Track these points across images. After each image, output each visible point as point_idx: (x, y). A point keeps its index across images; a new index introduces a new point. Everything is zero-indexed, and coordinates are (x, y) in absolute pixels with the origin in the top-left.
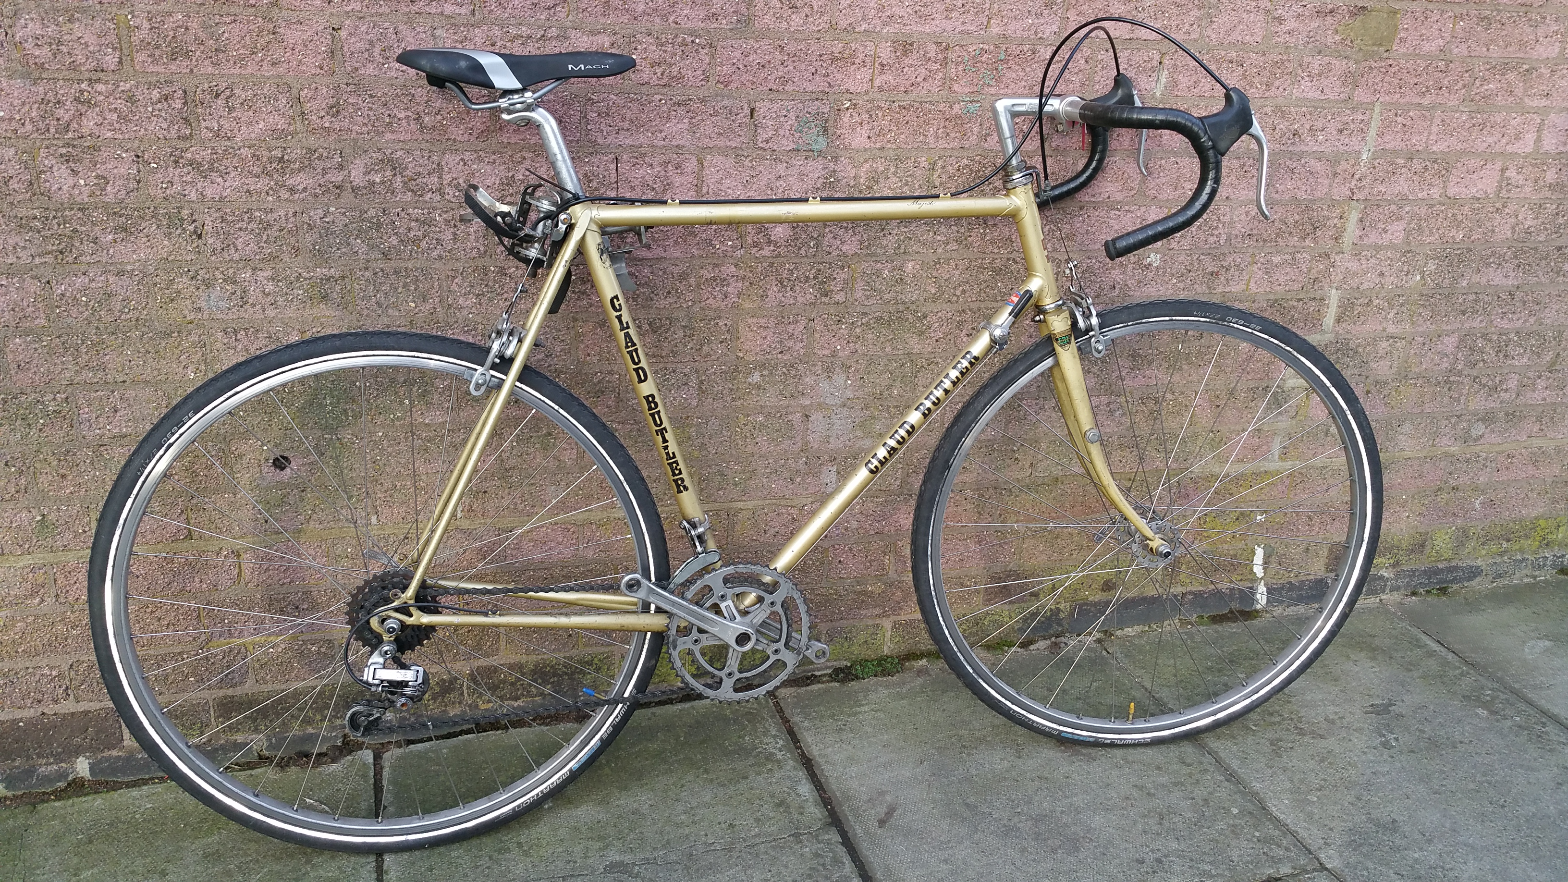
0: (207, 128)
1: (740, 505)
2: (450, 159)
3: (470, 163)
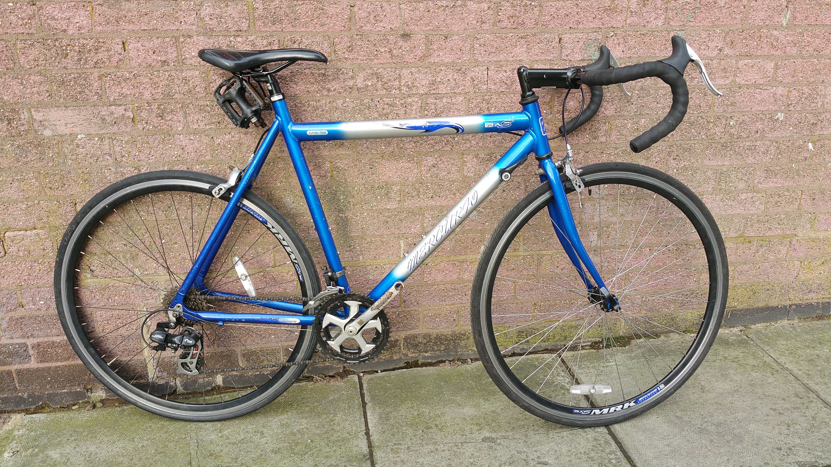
1: (544, 252)
2: (405, 72)
3: (414, 73)
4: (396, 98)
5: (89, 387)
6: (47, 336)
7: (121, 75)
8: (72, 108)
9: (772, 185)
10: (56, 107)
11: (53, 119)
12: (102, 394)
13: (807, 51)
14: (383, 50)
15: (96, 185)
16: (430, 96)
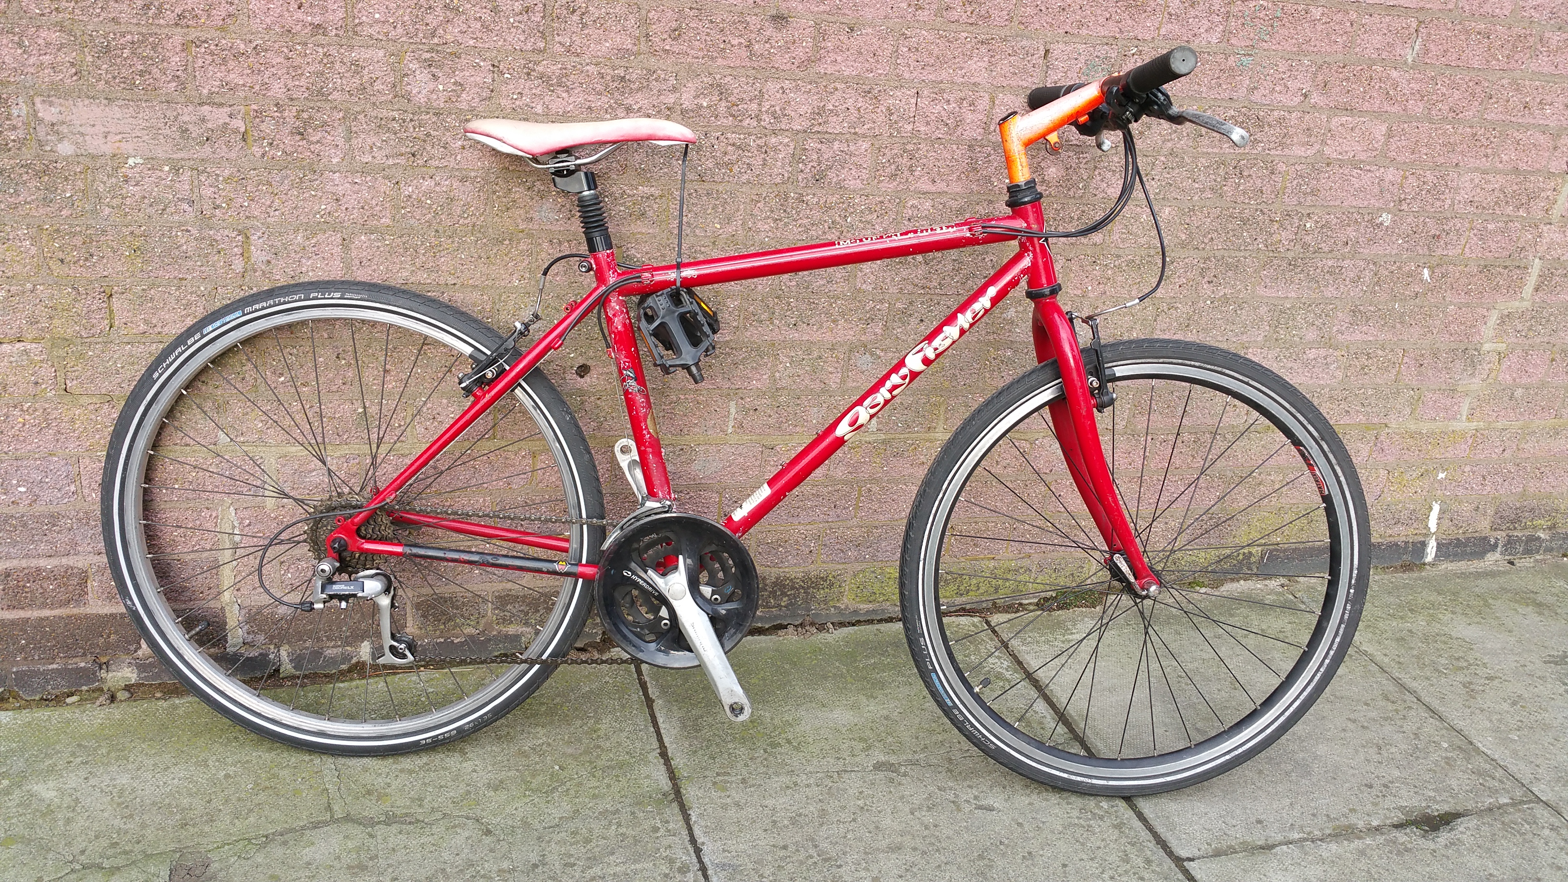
0: (560, 43)
2: (772, 87)
3: (788, 91)
4: (750, 134)
5: (104, 660)
6: (27, 556)
7: (230, 45)
8: (121, 102)
9: (1358, 336)
10: (88, 97)
11: (79, 122)
12: (129, 675)
13: (1440, 110)
14: (735, 42)
15: (157, 260)
16: (811, 136)
